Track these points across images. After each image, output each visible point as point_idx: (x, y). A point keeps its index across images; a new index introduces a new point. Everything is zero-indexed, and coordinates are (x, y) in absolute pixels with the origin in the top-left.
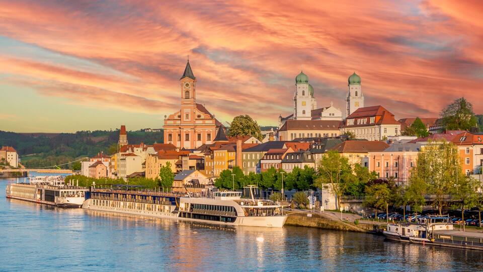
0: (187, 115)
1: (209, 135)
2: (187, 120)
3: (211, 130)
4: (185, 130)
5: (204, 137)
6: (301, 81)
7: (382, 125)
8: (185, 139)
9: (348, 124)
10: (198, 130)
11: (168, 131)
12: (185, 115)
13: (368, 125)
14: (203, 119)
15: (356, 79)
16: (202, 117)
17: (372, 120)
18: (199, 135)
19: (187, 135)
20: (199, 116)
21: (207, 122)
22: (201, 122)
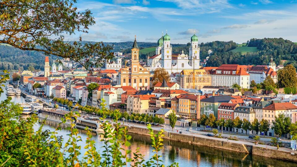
0: (135, 69)
1: (146, 80)
2: (135, 72)
3: (147, 77)
4: (134, 77)
5: (143, 80)
7: (241, 76)
8: (134, 82)
9: (217, 73)
10: (141, 77)
11: (123, 77)
12: (134, 69)
13: (231, 74)
14: (143, 71)
15: (196, 38)
16: (143, 70)
17: (234, 72)
18: (141, 80)
19: (135, 80)
20: (141, 69)
21: (145, 72)
22: (142, 72)
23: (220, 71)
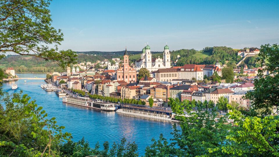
0: (126, 69)
1: (134, 76)
2: (126, 71)
3: (135, 74)
5: (132, 77)
6: (148, 49)
7: (197, 72)
8: (126, 78)
9: (181, 70)
10: (130, 74)
11: (119, 75)
12: (125, 69)
13: (191, 71)
15: (167, 47)
16: (131, 69)
17: (193, 70)
18: (130, 76)
19: (126, 76)
20: (130, 69)
21: (133, 71)
22: (131, 71)
23: (183, 69)
